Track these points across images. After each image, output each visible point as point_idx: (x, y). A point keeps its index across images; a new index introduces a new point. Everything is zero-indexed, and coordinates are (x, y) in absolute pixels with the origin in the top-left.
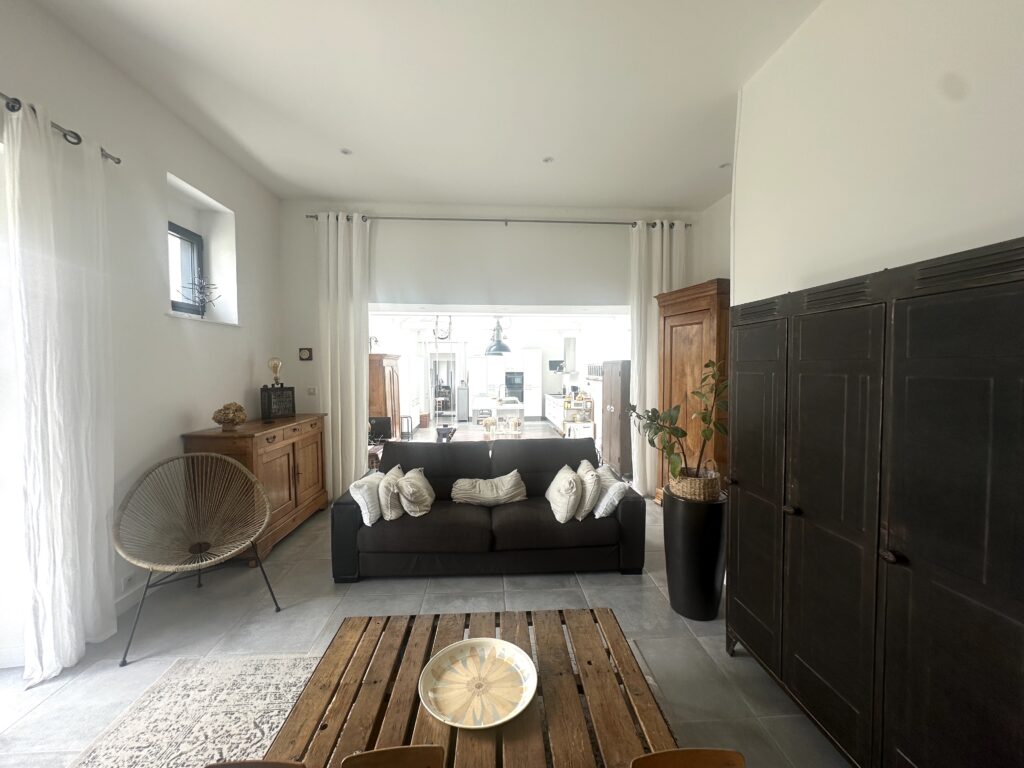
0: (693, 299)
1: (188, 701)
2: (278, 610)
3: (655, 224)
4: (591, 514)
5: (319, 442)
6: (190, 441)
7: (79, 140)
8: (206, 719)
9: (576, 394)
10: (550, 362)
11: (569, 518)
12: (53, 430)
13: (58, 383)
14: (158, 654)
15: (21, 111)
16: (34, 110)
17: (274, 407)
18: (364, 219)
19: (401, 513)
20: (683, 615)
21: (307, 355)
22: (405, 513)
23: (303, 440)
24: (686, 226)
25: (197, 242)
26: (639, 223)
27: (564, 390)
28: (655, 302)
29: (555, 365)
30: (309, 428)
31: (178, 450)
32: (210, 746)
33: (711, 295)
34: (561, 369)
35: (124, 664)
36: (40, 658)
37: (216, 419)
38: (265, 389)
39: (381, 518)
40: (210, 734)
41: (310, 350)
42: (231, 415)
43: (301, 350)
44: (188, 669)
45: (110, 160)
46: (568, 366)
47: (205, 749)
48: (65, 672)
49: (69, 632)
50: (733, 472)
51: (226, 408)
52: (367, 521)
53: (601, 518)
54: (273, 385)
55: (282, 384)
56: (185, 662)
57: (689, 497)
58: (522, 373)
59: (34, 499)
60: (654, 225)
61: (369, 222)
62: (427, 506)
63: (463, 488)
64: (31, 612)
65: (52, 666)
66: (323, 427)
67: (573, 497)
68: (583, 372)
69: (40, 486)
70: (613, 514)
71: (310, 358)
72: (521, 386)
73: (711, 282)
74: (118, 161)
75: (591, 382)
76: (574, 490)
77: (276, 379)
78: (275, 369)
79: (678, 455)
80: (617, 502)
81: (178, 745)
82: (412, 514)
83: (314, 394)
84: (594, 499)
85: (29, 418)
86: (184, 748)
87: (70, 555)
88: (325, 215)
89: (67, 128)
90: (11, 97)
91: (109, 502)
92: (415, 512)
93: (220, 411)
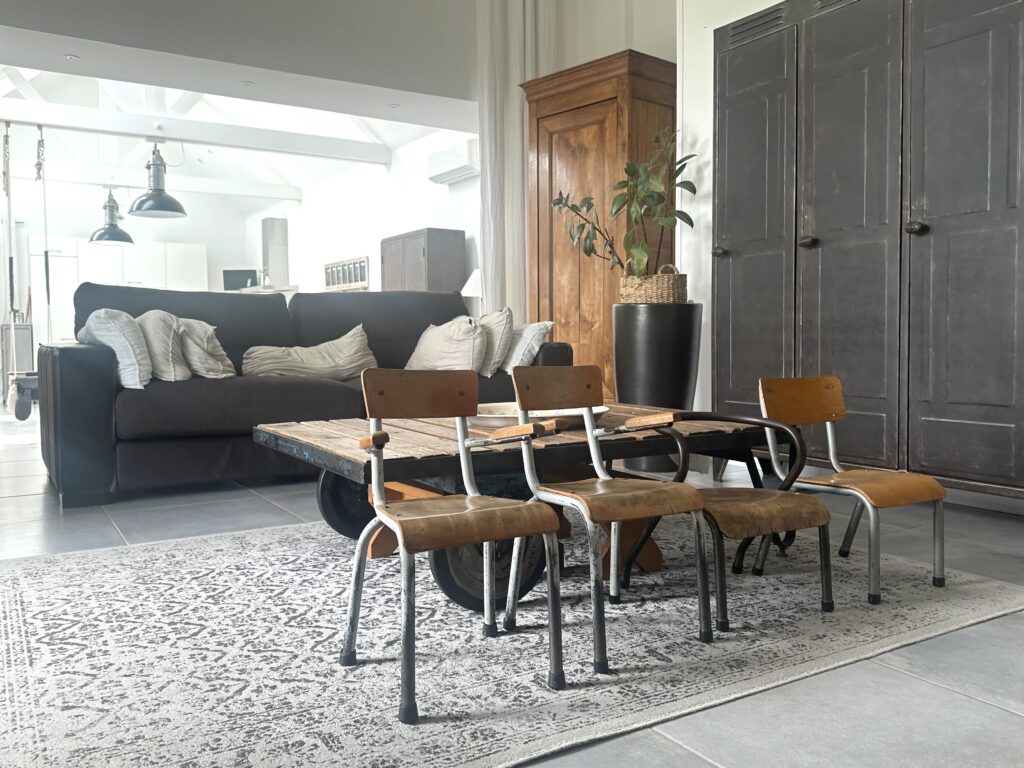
0: (588, 85)
19: (188, 373)
22: (195, 376)
33: (618, 77)
57: (655, 301)
73: (620, 55)
80: (537, 349)
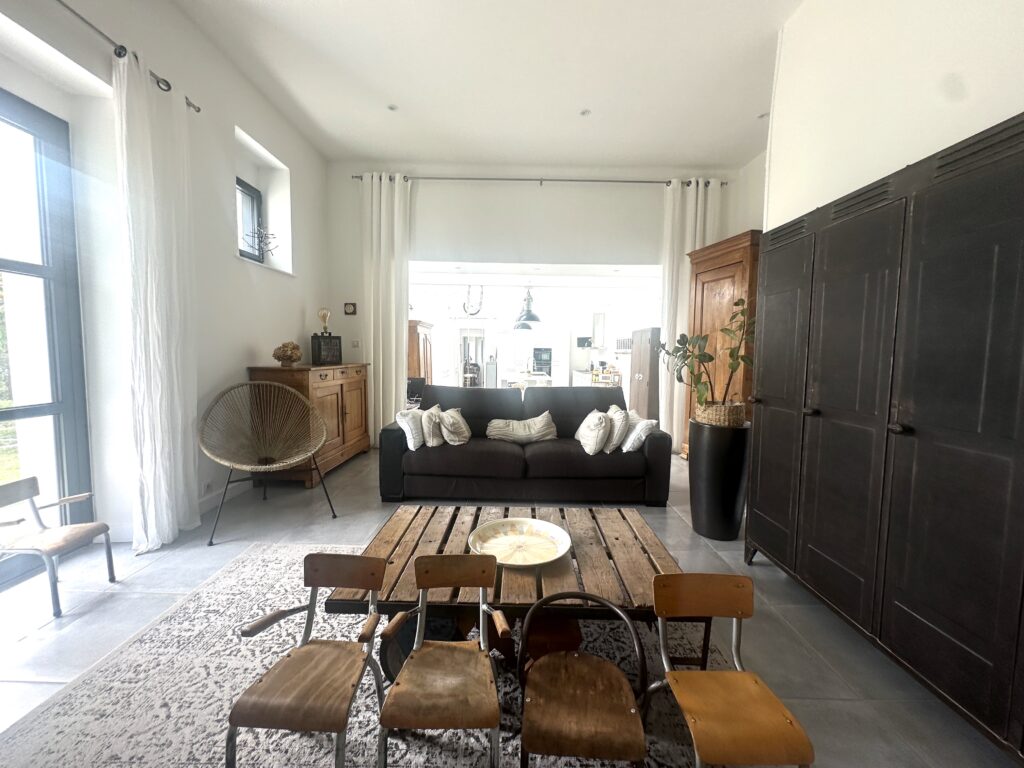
0: (727, 253)
1: (267, 569)
2: (335, 517)
3: (690, 182)
4: (619, 448)
5: (362, 387)
6: (254, 372)
7: (169, 88)
8: (284, 581)
9: (604, 368)
10: (579, 339)
11: (598, 450)
12: (153, 340)
13: (157, 300)
14: (237, 540)
15: (126, 58)
16: (136, 58)
17: (323, 353)
18: (406, 179)
19: (441, 442)
20: (704, 536)
21: (351, 310)
22: (445, 443)
23: (349, 383)
24: (722, 184)
25: (256, 197)
26: (674, 181)
27: (592, 366)
28: (688, 260)
29: (584, 342)
30: (355, 374)
31: (244, 378)
32: (291, 597)
33: (745, 248)
34: (589, 345)
35: (211, 544)
36: (146, 532)
37: (277, 356)
38: (315, 337)
39: (424, 445)
40: (288, 588)
41: (354, 305)
42: (289, 352)
43: (346, 304)
44: (264, 550)
45: (192, 108)
46: (596, 343)
47: (287, 598)
48: (164, 547)
49: (168, 515)
50: (758, 391)
51: (284, 346)
52: (412, 445)
53: (628, 453)
54: (322, 333)
55: (330, 334)
56: (260, 545)
57: (714, 423)
58: (550, 350)
59: (139, 398)
60: (689, 184)
61: (410, 182)
62: (465, 437)
63: (496, 427)
64: (138, 495)
65: (154, 540)
66: (366, 376)
67: (602, 431)
68: (612, 347)
69: (143, 386)
70: (640, 449)
71: (354, 313)
72: (548, 362)
73: (745, 234)
74: (199, 110)
75: (618, 355)
76: (604, 424)
77: (325, 328)
78: (324, 318)
79: (705, 383)
80: (644, 438)
81: (264, 595)
82: (452, 443)
83: (357, 346)
84: (621, 434)
85: (135, 327)
86: (268, 596)
87: (166, 449)
88: (370, 175)
89: (161, 76)
90: (119, 43)
91: (193, 413)
92: (453, 441)
93: (280, 348)
